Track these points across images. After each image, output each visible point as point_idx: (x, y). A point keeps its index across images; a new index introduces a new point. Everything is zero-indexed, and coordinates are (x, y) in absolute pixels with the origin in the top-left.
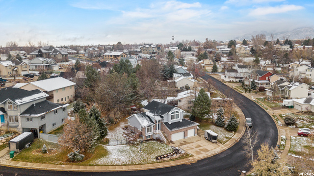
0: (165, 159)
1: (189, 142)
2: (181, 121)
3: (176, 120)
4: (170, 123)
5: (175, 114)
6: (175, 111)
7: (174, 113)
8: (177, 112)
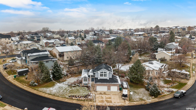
0: (74, 98)
1: (107, 94)
2: (108, 79)
3: (103, 78)
4: (99, 79)
7: (102, 72)
8: (105, 72)
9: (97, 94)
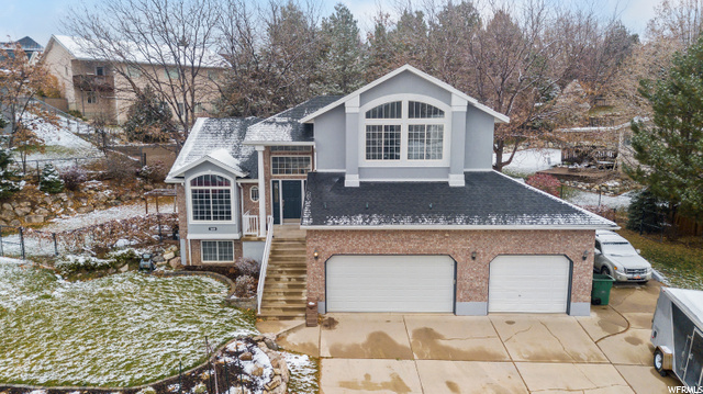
4: (352, 181)
5: (404, 122)
6: (405, 98)
8: (417, 109)
9: (336, 353)
